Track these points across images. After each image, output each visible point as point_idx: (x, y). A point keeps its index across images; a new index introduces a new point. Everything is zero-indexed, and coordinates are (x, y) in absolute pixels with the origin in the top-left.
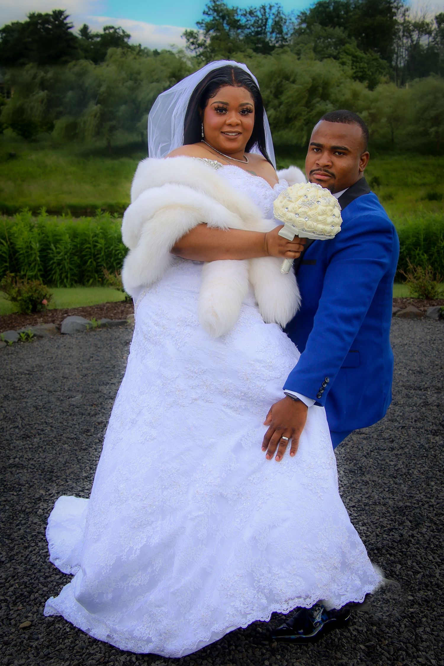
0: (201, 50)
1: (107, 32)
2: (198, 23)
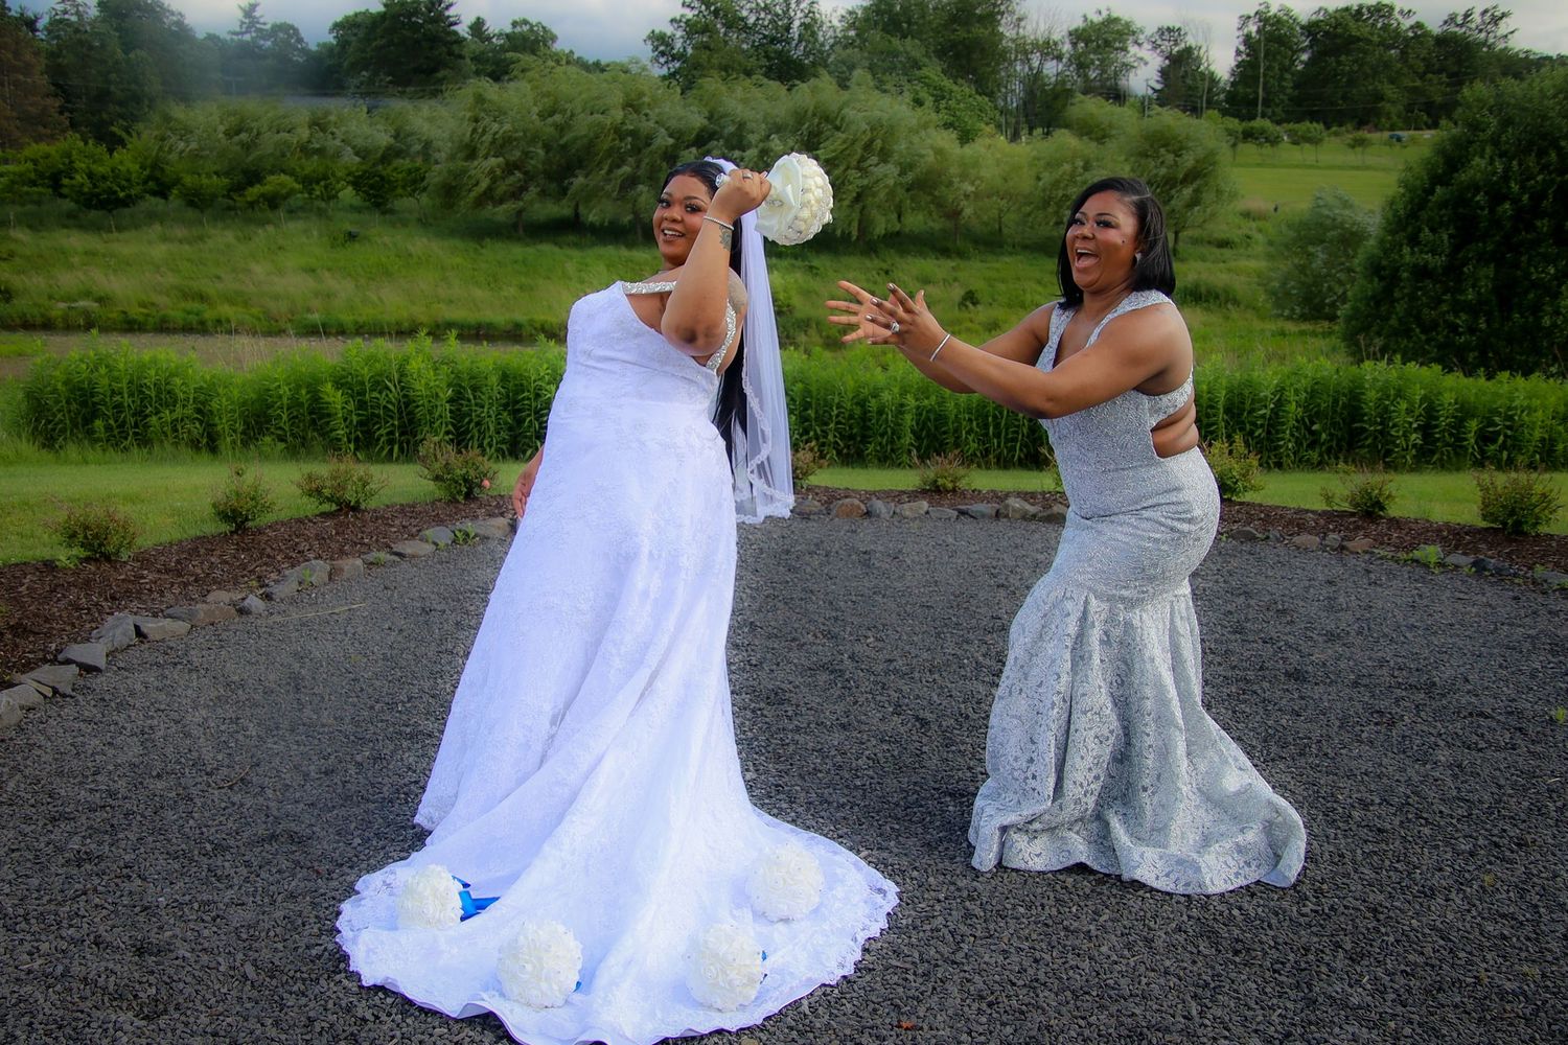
0: (677, 65)
1: (518, 29)
2: (673, 21)
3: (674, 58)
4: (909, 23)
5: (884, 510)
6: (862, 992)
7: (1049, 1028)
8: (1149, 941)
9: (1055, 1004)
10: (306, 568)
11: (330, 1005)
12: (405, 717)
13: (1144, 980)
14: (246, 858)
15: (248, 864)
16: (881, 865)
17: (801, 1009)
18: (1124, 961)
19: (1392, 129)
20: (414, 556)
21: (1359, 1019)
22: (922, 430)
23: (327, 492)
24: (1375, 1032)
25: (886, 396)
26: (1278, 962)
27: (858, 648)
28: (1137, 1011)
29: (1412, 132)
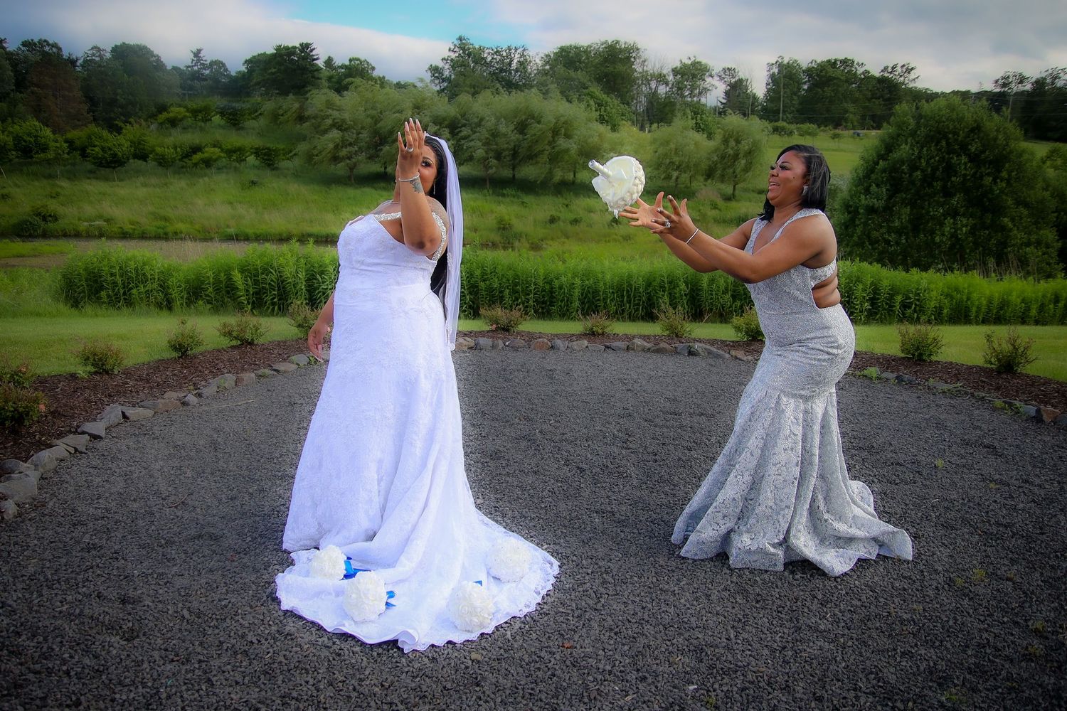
0: (445, 84)
1: (352, 63)
2: (443, 59)
3: (444, 80)
4: (580, 62)
5: (562, 345)
6: (542, 627)
7: (649, 646)
8: (708, 596)
9: (653, 632)
10: (221, 379)
11: (232, 634)
12: (278, 467)
13: (704, 618)
14: (185, 548)
15: (185, 552)
16: (554, 553)
17: (506, 637)
18: (694, 608)
19: (853, 128)
20: (285, 372)
21: (824, 638)
22: (585, 298)
23: (235, 334)
24: (832, 644)
25: (563, 279)
26: (780, 606)
27: (545, 426)
28: (700, 636)
29: (865, 131)
